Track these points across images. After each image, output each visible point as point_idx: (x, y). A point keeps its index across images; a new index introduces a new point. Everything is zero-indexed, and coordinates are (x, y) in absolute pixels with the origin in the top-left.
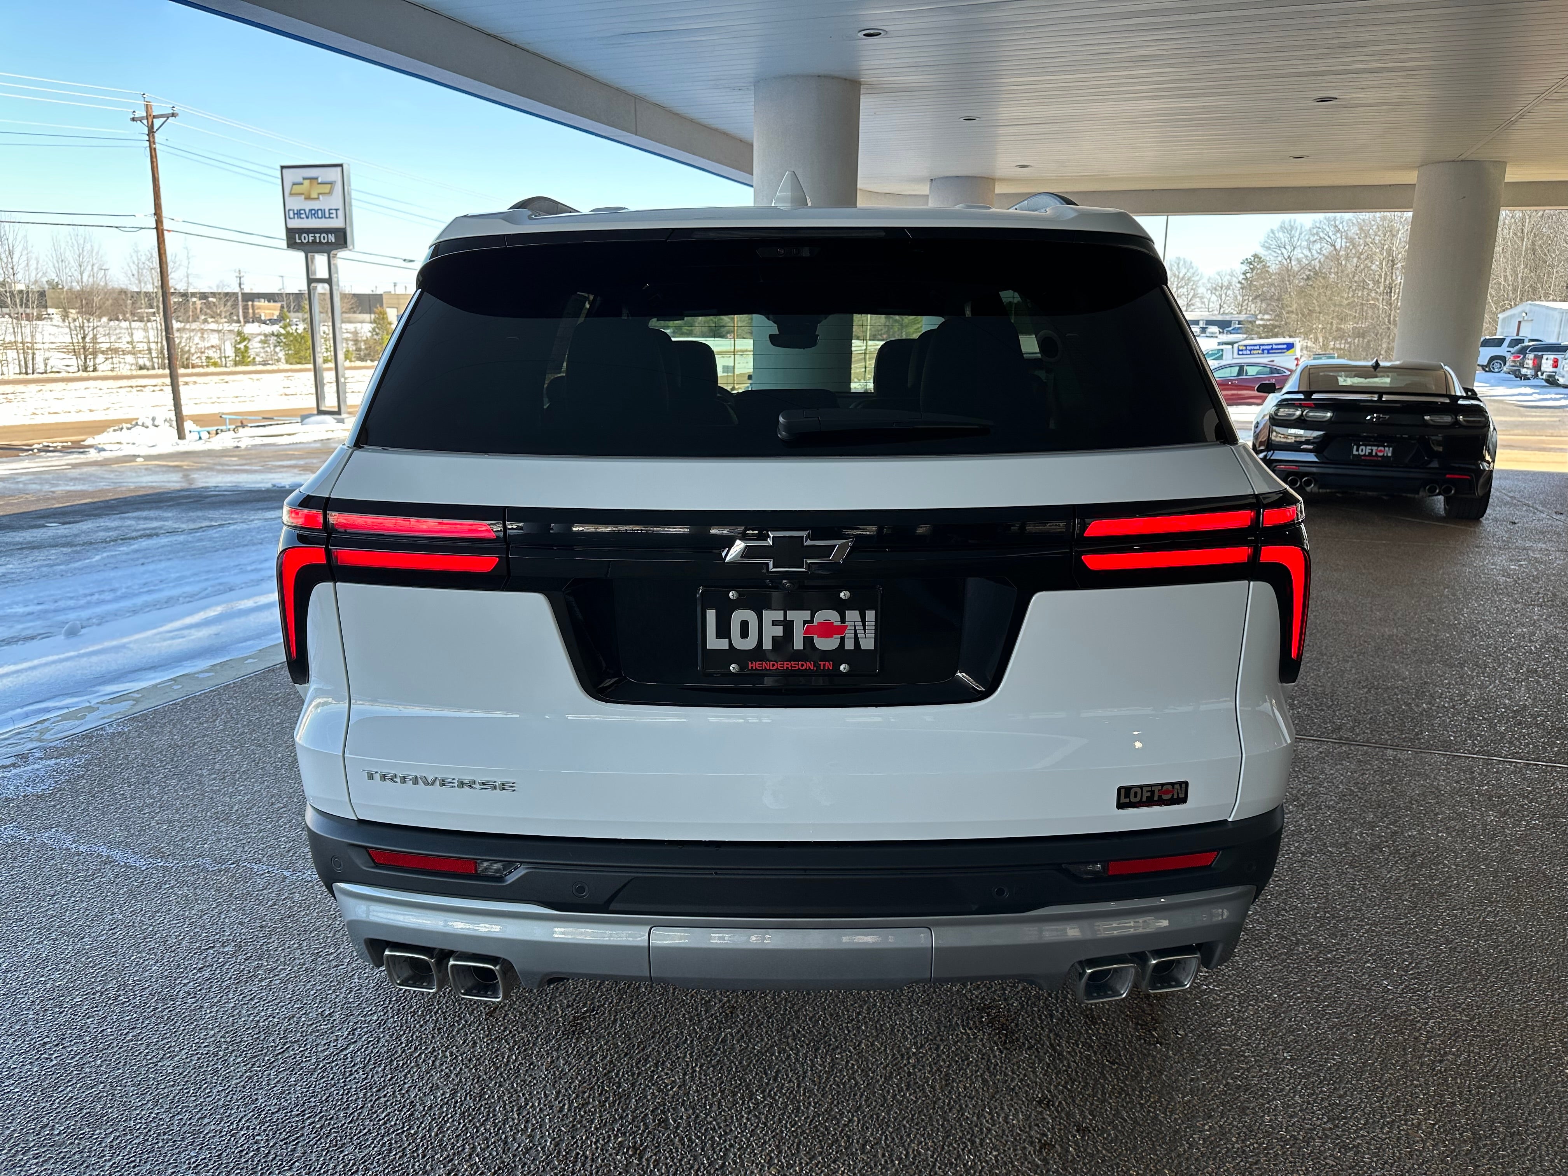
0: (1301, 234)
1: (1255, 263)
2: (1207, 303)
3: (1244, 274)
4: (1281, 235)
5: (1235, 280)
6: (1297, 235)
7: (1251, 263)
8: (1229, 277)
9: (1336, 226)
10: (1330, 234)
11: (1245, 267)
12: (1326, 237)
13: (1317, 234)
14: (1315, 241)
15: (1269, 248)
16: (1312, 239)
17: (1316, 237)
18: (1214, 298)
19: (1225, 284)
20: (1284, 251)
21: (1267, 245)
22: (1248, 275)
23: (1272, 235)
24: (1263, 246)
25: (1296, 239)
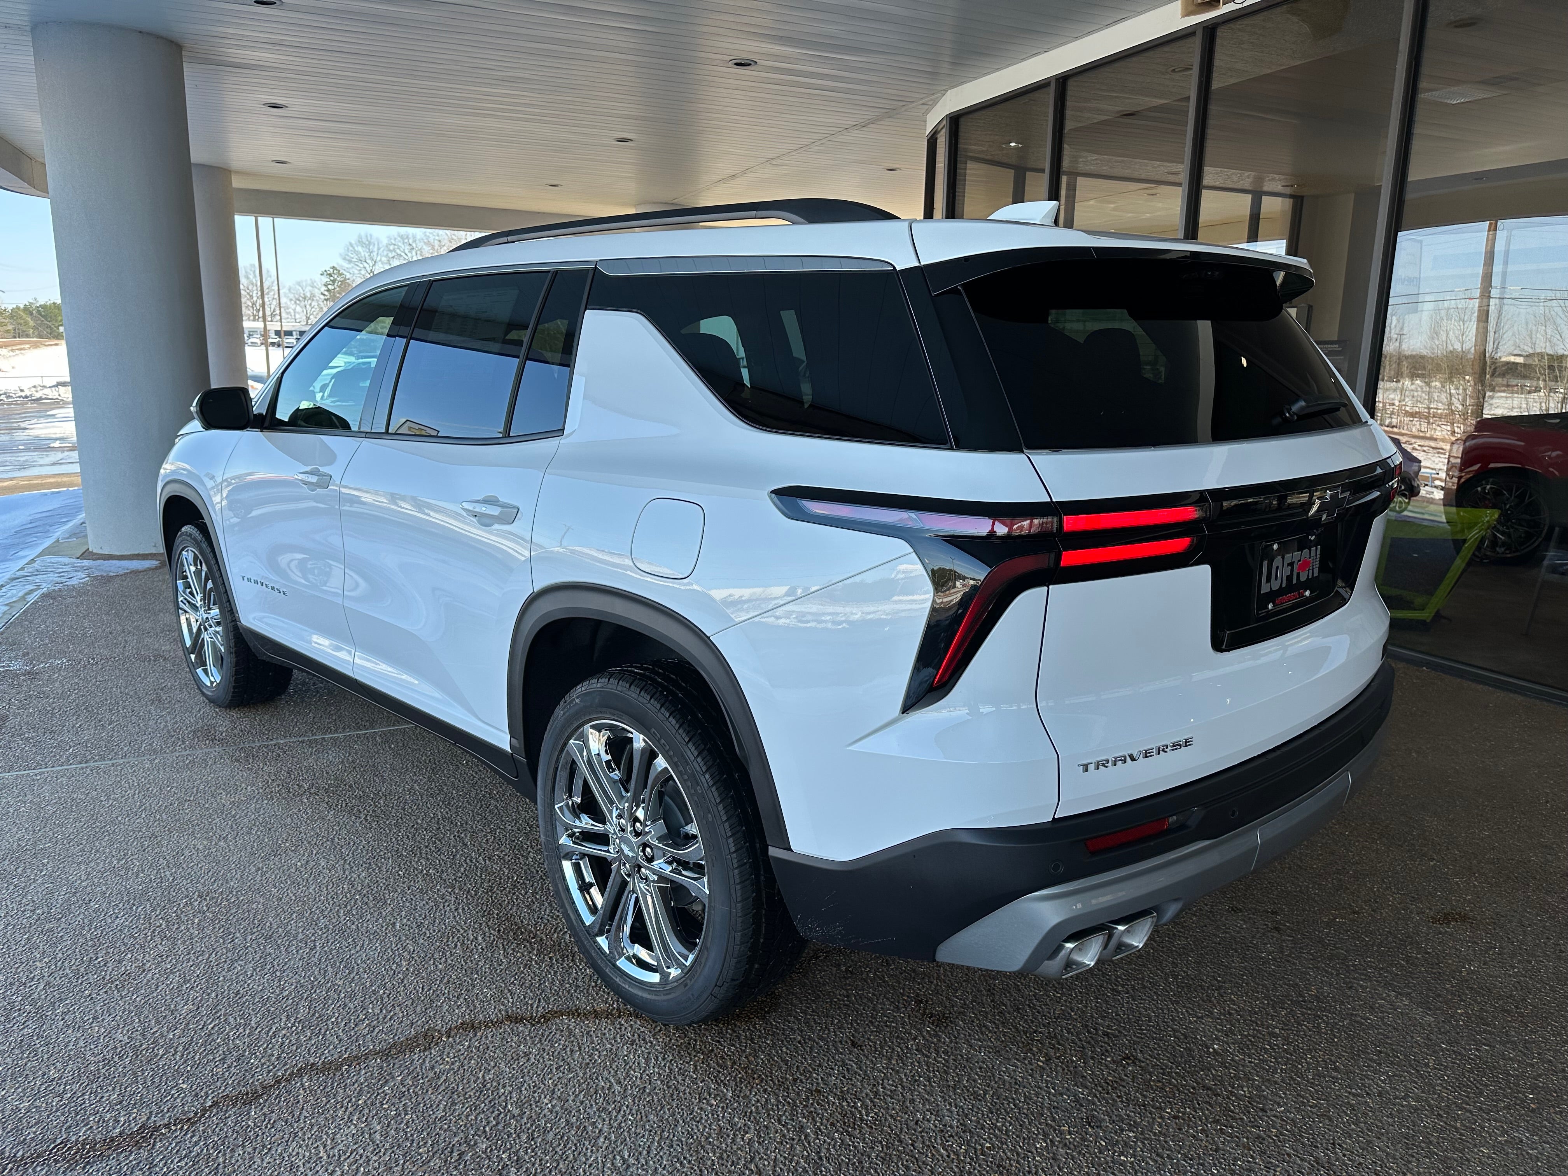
0: (379, 249)
1: (333, 274)
2: (293, 314)
3: (326, 285)
4: (360, 249)
5: (317, 292)
6: (375, 249)
7: (330, 275)
8: (310, 288)
9: (410, 244)
10: (407, 251)
11: (325, 279)
12: (403, 254)
13: (394, 250)
14: (393, 257)
15: (350, 261)
16: (390, 255)
17: (394, 254)
18: (298, 309)
19: (308, 295)
20: (365, 265)
21: (348, 258)
22: (330, 287)
23: (351, 248)
24: (344, 259)
25: (375, 254)
